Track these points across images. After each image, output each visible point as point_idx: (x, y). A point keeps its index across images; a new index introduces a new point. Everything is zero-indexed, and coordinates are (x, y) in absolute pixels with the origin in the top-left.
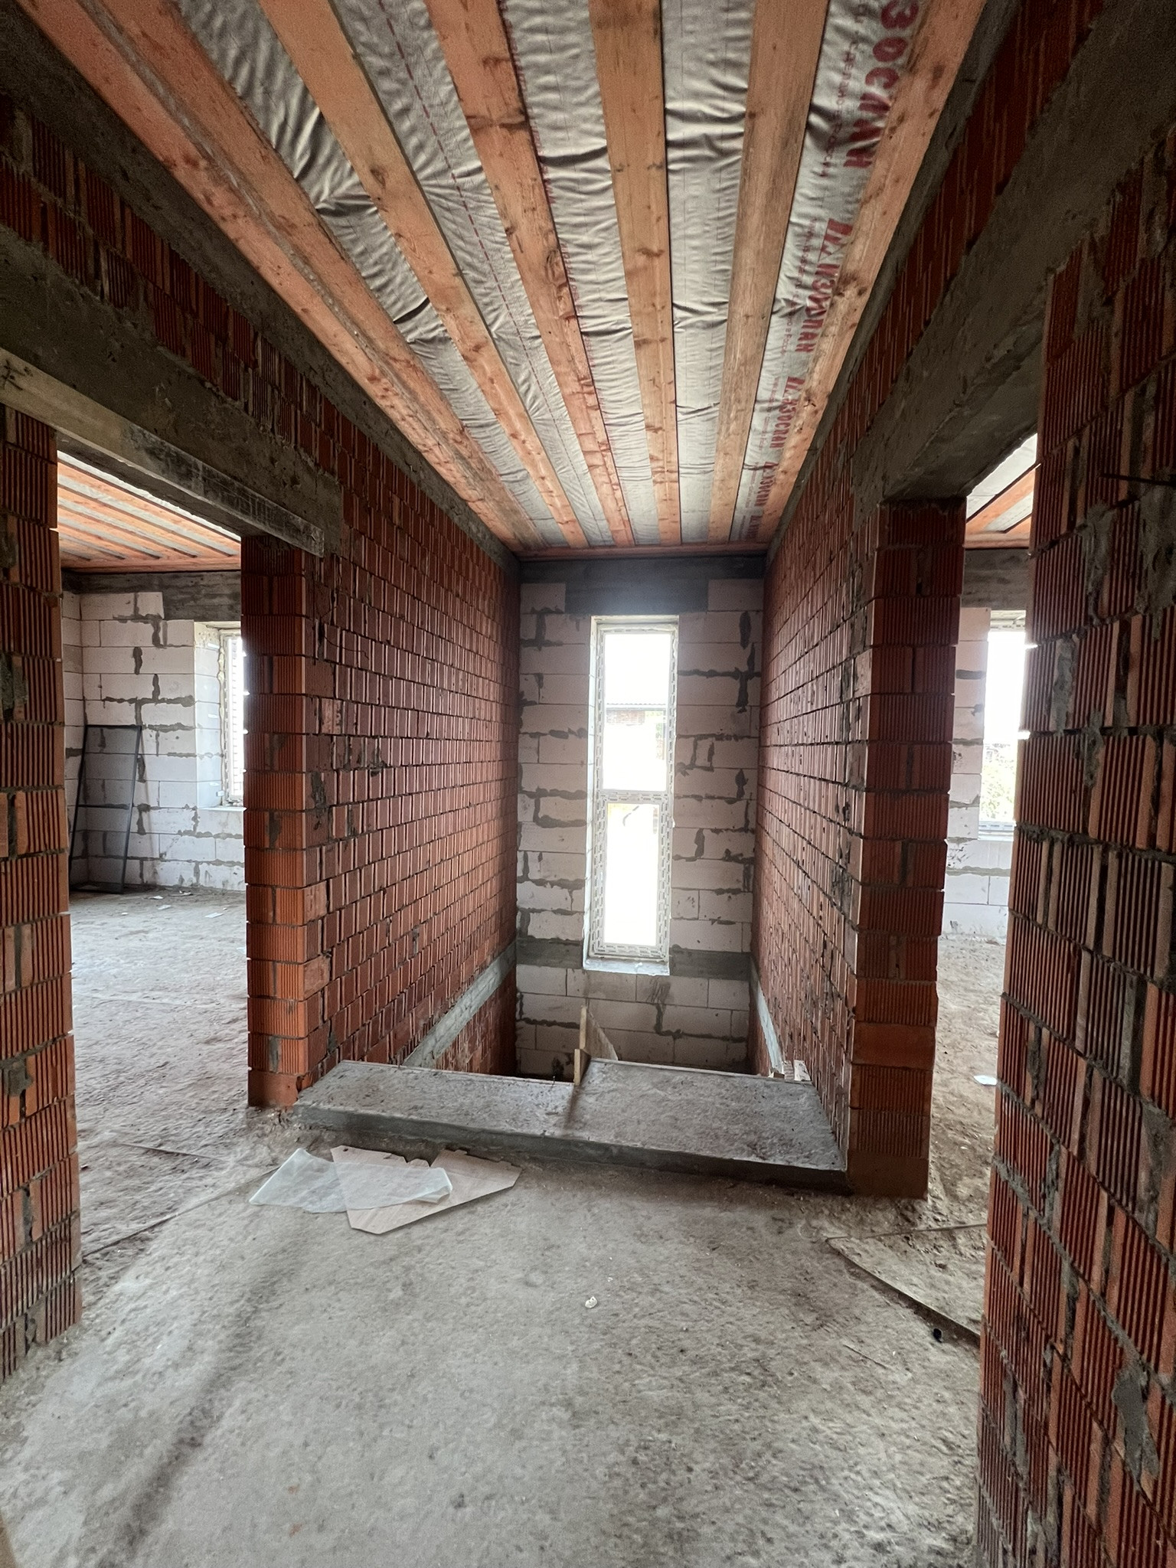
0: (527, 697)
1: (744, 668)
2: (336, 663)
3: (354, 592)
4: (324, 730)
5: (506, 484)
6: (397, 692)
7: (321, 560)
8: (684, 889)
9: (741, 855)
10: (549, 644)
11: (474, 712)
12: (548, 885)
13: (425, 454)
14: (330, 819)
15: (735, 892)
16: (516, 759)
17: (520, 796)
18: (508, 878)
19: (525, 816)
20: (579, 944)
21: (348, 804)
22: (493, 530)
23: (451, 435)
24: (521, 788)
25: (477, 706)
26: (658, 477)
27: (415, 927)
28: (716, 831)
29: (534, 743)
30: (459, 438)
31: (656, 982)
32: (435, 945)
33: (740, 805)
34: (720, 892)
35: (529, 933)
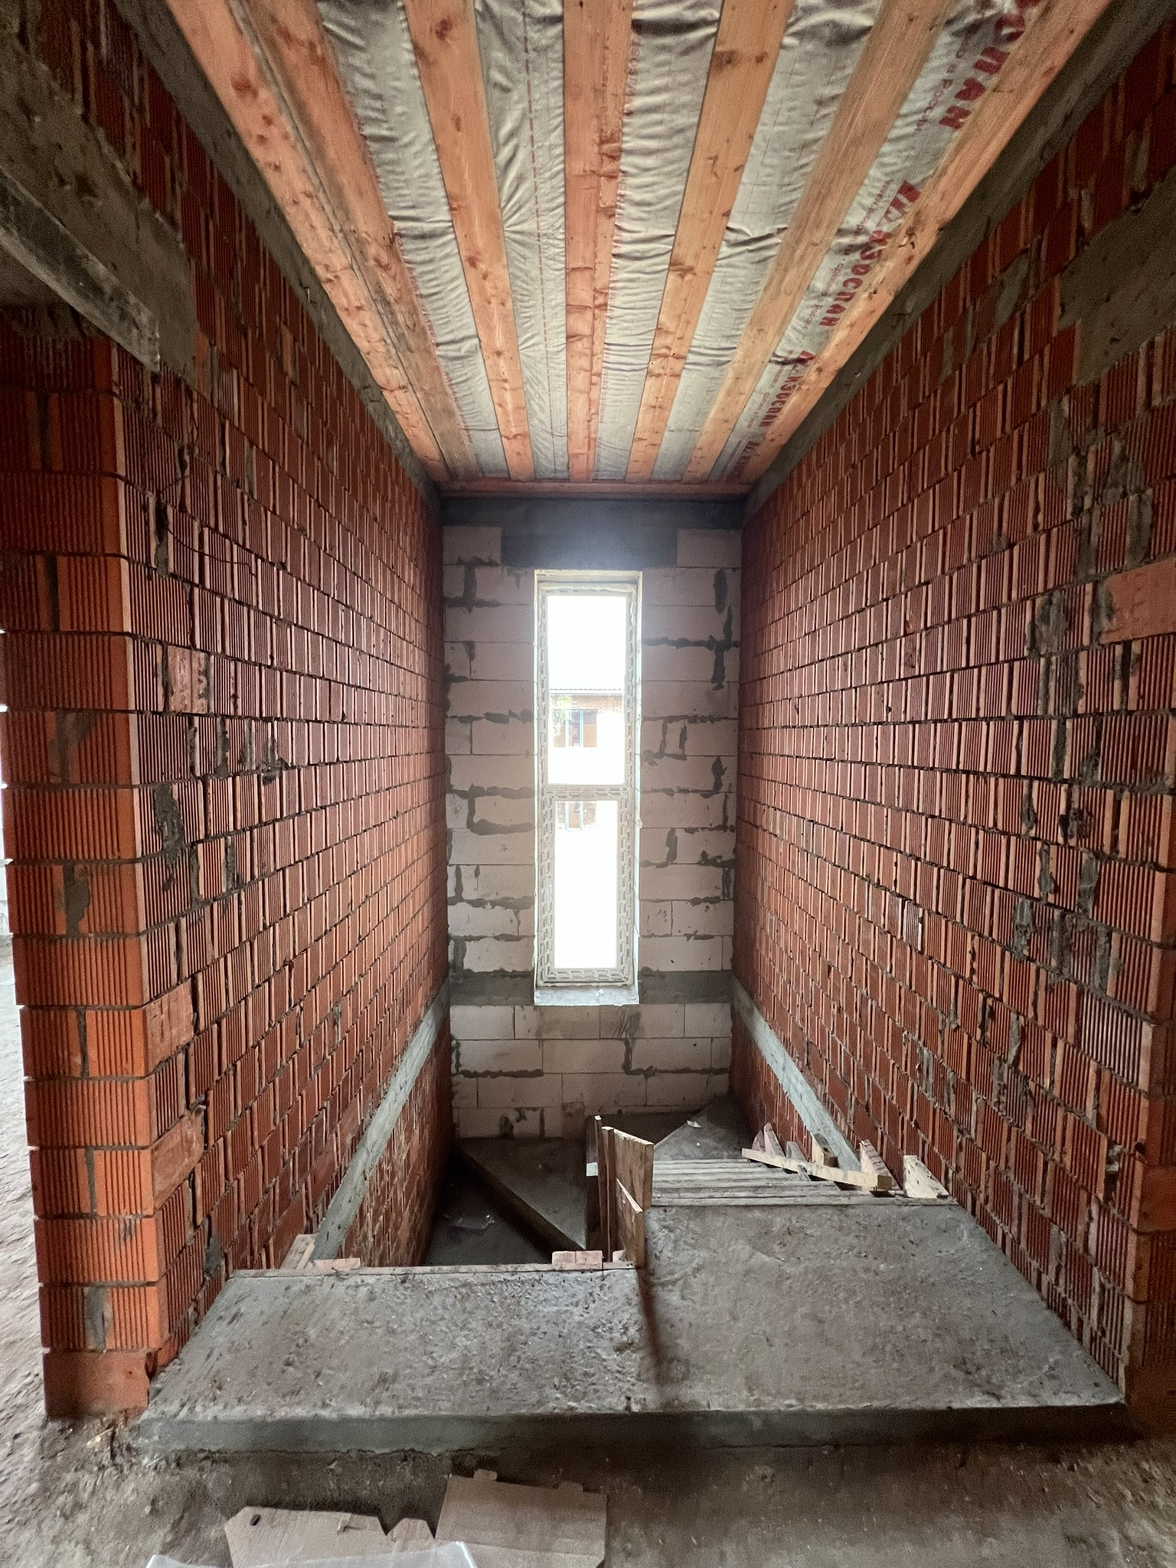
0: (455, 671)
1: (720, 636)
2: (193, 584)
3: (223, 464)
4: (175, 704)
5: (442, 362)
6: (298, 648)
7: (155, 378)
8: (654, 901)
9: (720, 857)
10: (482, 604)
11: (398, 688)
12: (489, 906)
13: (327, 287)
14: (192, 867)
15: (714, 900)
16: (443, 750)
17: (449, 797)
18: (439, 902)
19: (455, 821)
20: (528, 975)
21: (226, 835)
22: (414, 444)
23: (372, 250)
24: (451, 786)
25: (402, 679)
26: (656, 366)
27: (336, 1004)
28: (691, 831)
29: (465, 729)
30: (385, 259)
31: (623, 1013)
32: (362, 1020)
33: (718, 798)
34: (696, 902)
35: (466, 967)
